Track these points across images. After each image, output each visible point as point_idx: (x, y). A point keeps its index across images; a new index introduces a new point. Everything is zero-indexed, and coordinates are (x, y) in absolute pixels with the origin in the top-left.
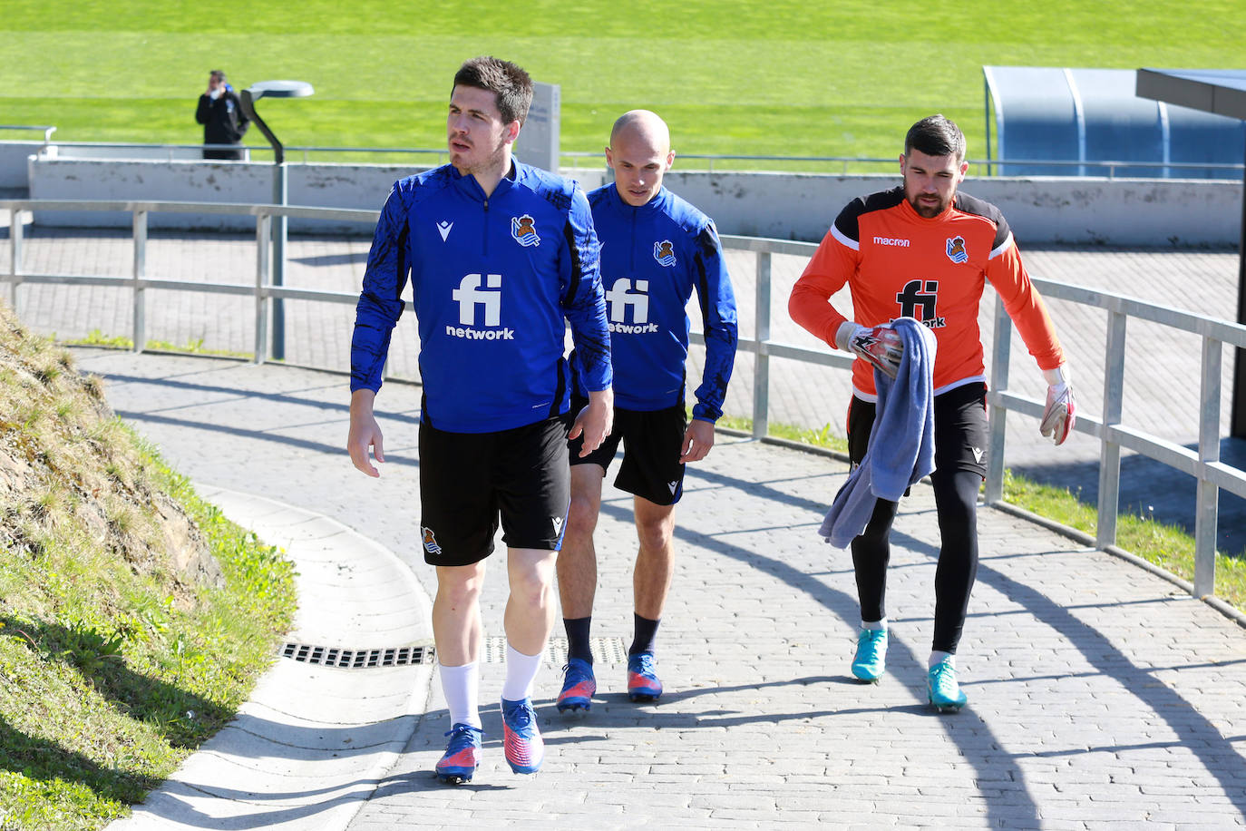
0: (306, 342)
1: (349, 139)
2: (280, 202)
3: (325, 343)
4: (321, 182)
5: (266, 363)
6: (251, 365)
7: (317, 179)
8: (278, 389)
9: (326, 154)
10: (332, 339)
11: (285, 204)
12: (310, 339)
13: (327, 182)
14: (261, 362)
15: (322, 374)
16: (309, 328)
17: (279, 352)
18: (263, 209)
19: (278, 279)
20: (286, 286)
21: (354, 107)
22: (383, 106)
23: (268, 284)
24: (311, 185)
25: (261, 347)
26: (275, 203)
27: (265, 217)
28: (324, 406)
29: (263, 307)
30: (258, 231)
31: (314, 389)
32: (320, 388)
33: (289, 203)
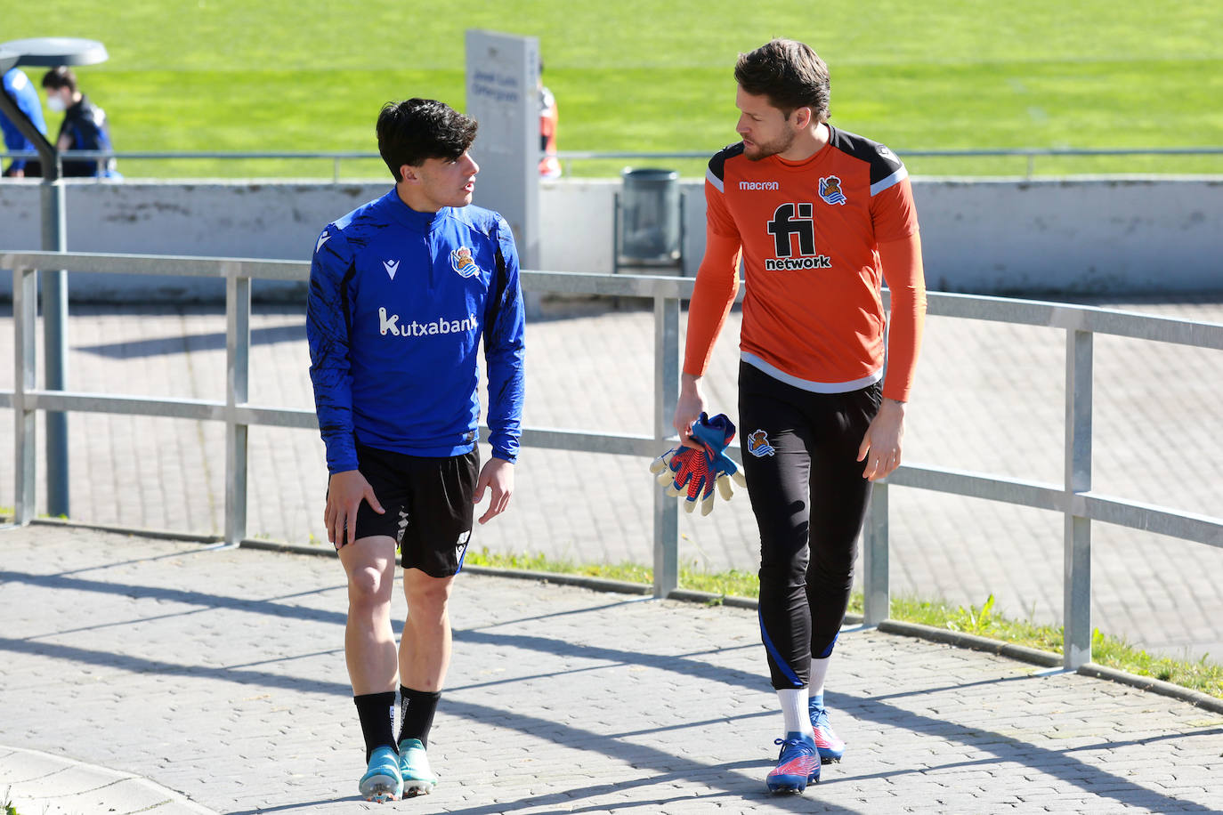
0: (108, 488)
1: (178, 136)
2: (56, 247)
3: (142, 490)
4: (129, 212)
5: (34, 523)
6: (9, 527)
7: (122, 206)
8: (56, 565)
9: (138, 164)
10: (155, 482)
11: (63, 251)
12: (116, 483)
13: (140, 213)
14: (26, 522)
15: (133, 538)
16: (115, 464)
17: (59, 502)
18: (25, 259)
19: (55, 379)
20: (68, 391)
21: (184, 81)
22: (235, 79)
23: (37, 386)
24: (112, 219)
25: (25, 497)
26: (44, 249)
27: (26, 273)
28: (136, 592)
29: (28, 428)
30: (16, 298)
31: (119, 564)
32: (129, 562)
33: (69, 249)
